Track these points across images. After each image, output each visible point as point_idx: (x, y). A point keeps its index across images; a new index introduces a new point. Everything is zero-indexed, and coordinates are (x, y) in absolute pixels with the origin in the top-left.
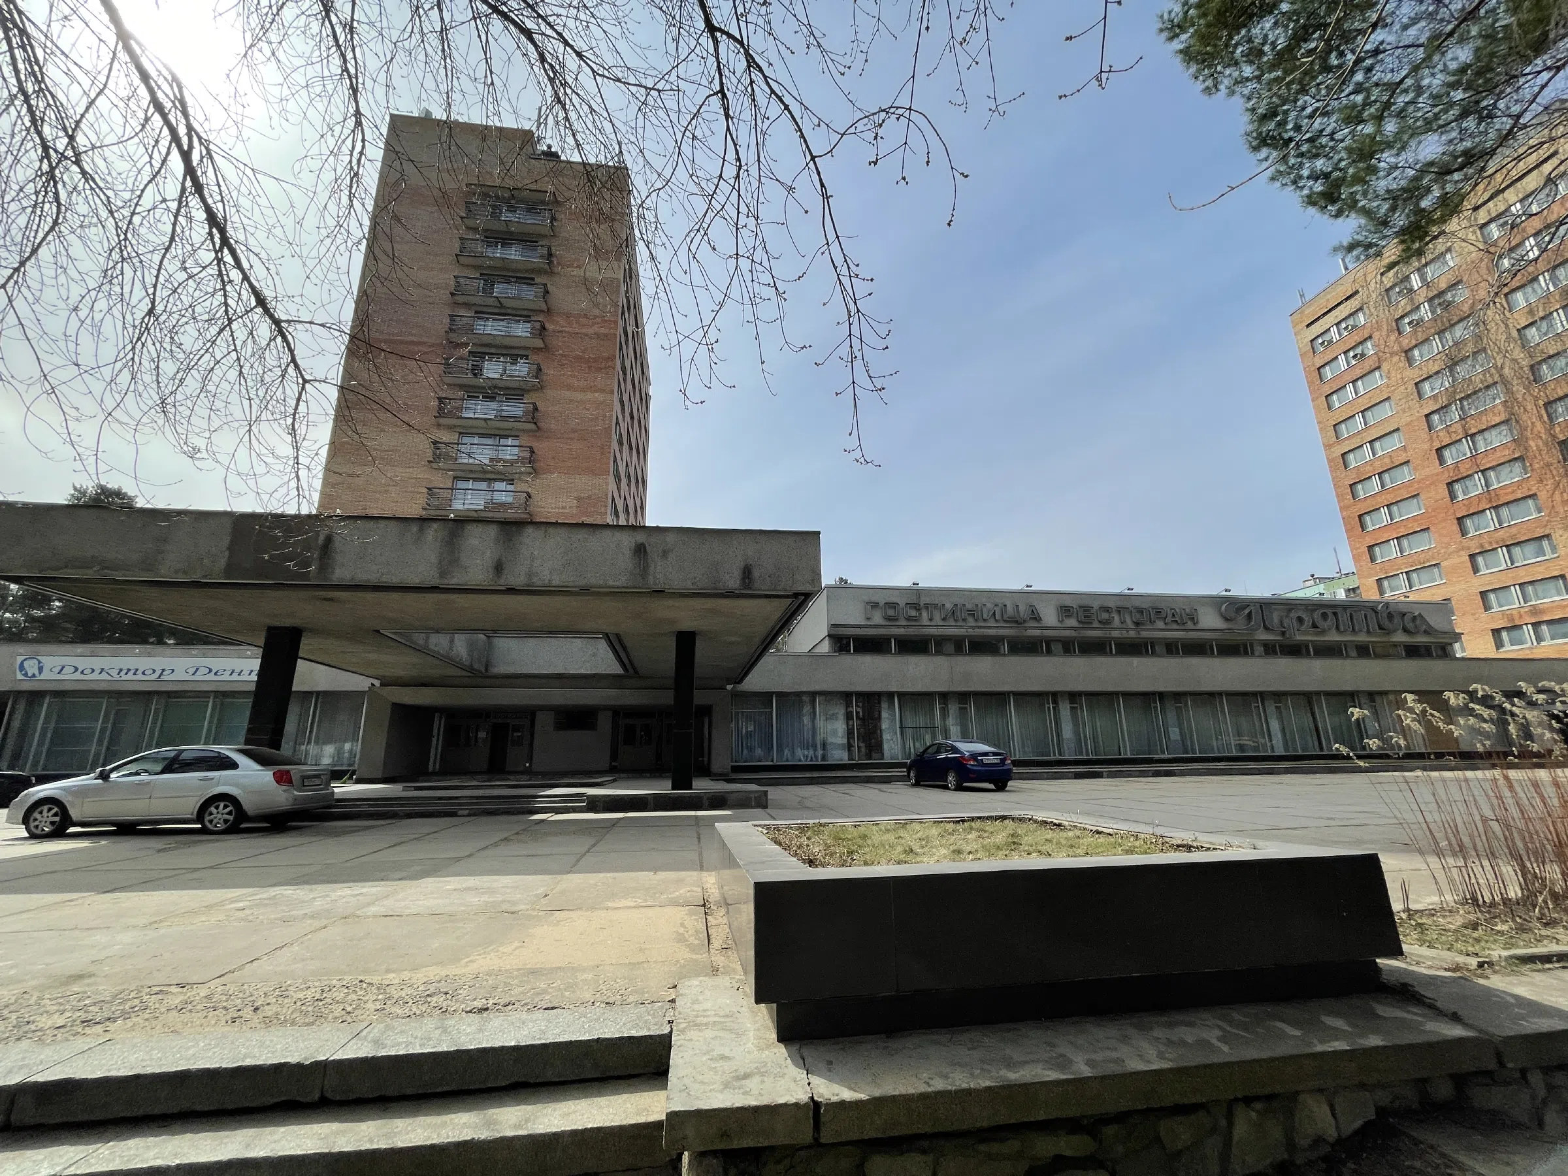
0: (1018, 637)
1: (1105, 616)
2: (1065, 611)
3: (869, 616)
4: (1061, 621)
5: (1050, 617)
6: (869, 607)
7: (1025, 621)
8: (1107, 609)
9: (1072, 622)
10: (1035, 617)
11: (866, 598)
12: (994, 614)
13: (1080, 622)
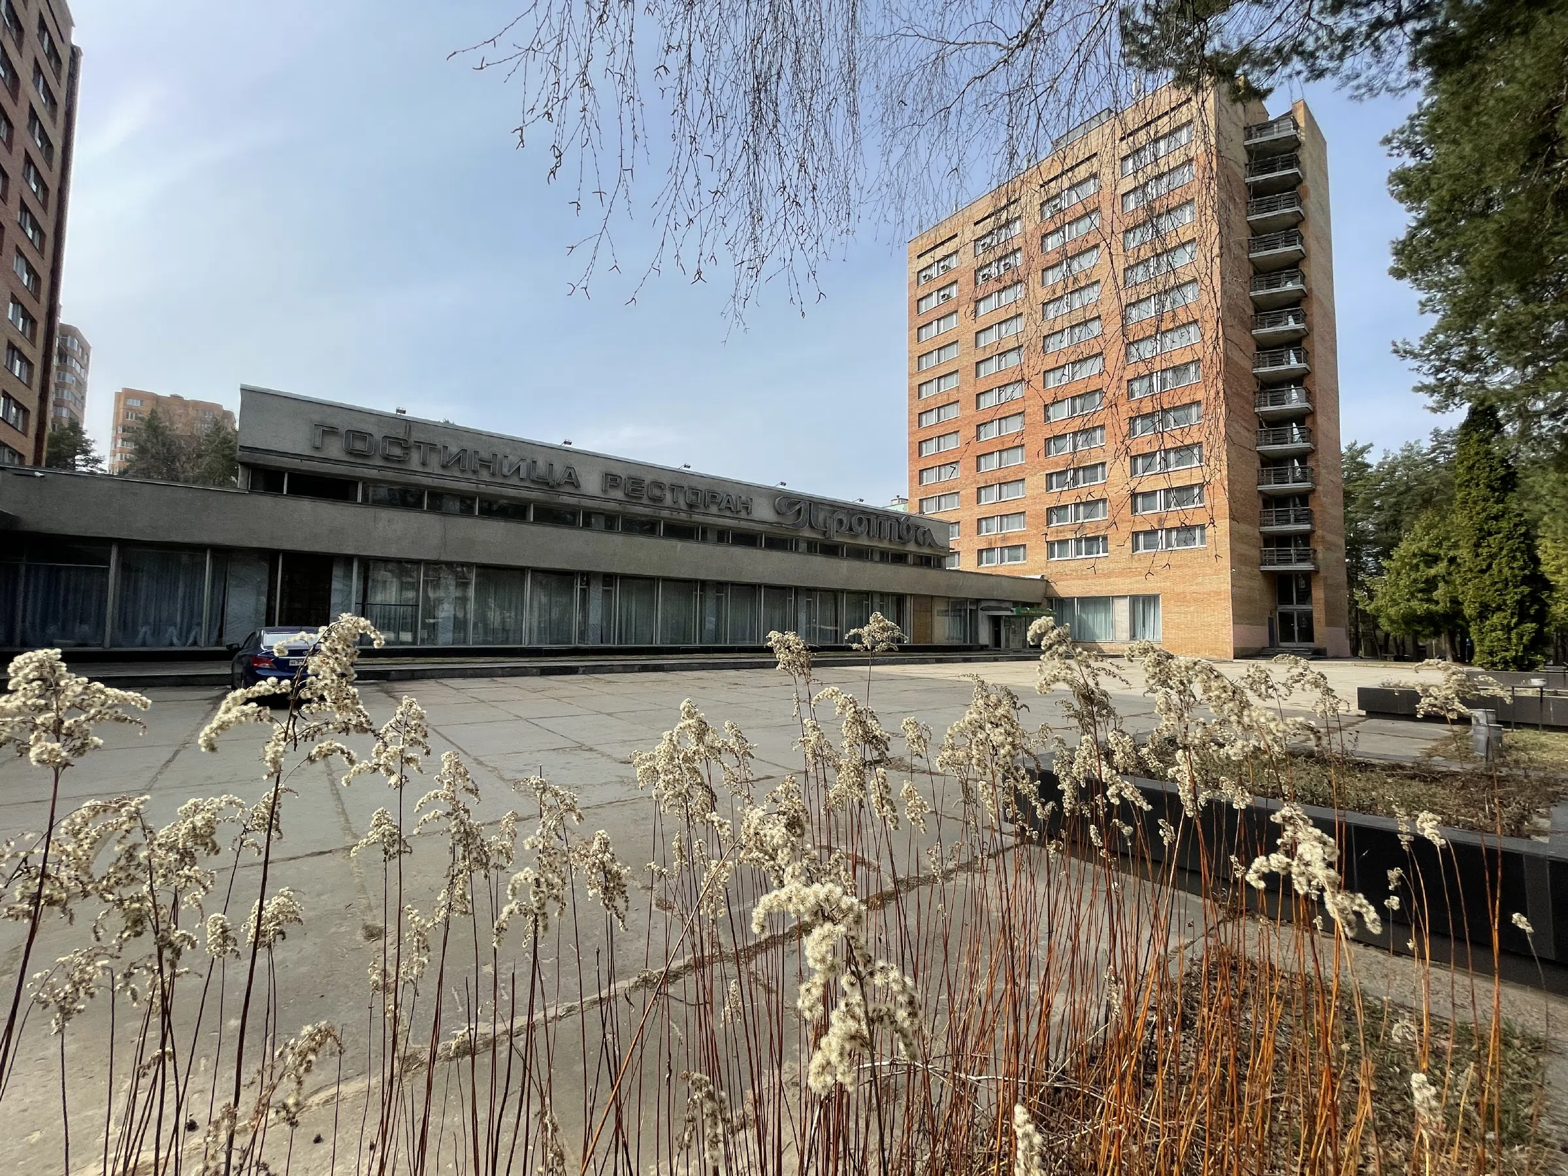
0: (547, 502)
1: (657, 492)
2: (611, 480)
3: (318, 444)
4: (605, 491)
5: (591, 484)
6: (320, 431)
7: (559, 485)
8: (659, 485)
9: (619, 494)
10: (572, 481)
11: (317, 418)
12: (519, 468)
13: (627, 495)
